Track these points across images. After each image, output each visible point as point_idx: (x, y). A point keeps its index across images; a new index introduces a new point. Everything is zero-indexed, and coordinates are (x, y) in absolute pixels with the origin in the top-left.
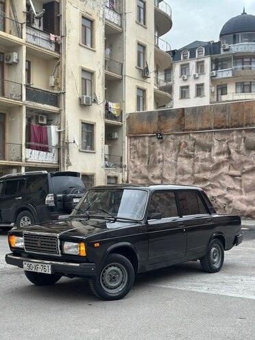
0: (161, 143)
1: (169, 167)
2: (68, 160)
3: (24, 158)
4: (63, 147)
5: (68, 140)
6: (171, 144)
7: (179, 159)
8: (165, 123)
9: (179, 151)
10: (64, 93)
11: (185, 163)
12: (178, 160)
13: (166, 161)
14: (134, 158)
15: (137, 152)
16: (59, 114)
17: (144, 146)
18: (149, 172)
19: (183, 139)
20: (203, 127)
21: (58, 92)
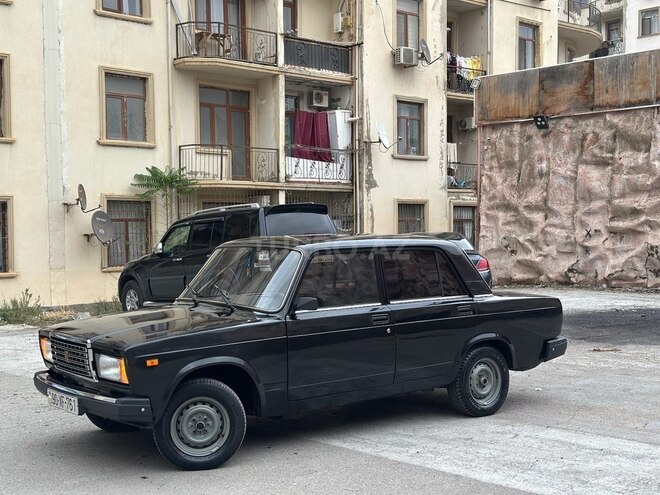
0: (544, 136)
1: (560, 187)
2: (370, 175)
3: (282, 175)
4: (359, 151)
5: (368, 137)
6: (566, 138)
7: (582, 169)
8: (553, 94)
9: (581, 154)
10: (360, 44)
11: (595, 177)
12: (580, 170)
13: (554, 173)
14: (491, 169)
15: (497, 157)
16: (350, 86)
17: (510, 145)
18: (520, 196)
19: (590, 127)
20: (633, 100)
21: (349, 43)
